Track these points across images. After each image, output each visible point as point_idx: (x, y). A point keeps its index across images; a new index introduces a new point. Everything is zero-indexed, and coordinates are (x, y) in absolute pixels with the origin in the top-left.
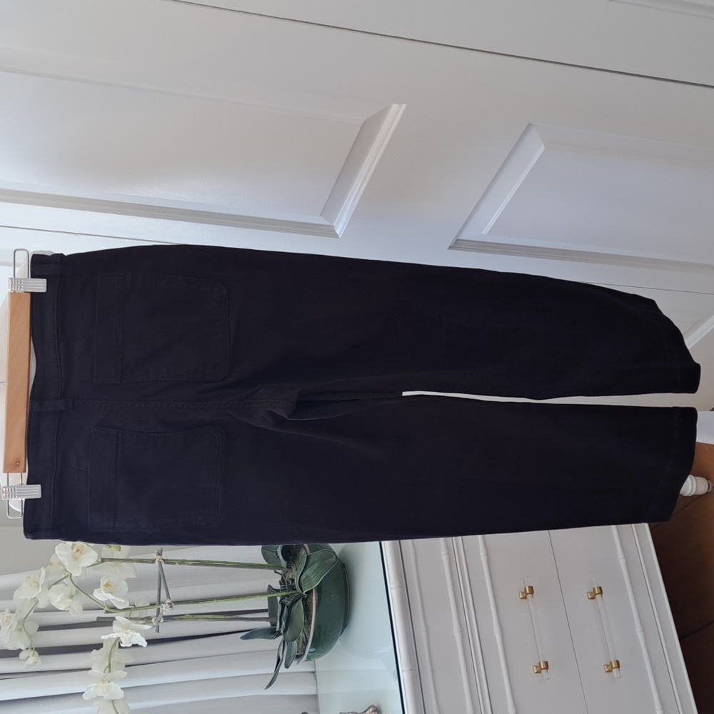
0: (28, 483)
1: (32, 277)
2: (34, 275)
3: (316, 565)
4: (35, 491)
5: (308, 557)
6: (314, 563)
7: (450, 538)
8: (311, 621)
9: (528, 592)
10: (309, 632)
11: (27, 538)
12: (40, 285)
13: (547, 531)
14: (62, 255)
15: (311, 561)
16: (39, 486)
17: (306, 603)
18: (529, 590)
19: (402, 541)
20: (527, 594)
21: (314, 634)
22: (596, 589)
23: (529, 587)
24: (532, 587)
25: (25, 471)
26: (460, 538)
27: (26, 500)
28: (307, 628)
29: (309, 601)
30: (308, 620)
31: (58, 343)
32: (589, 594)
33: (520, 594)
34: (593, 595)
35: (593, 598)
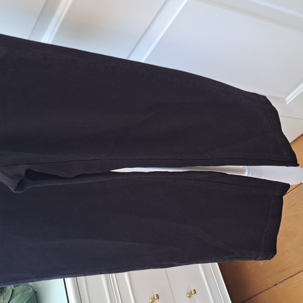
3: (19, 296)
5: (13, 291)
6: (17, 294)
7: (108, 275)
9: (156, 298)
13: (164, 269)
15: (15, 293)
19: (78, 278)
20: (156, 299)
24: (158, 295)
26: (114, 274)
32: (188, 294)
33: (150, 299)
34: (190, 295)
35: (191, 297)
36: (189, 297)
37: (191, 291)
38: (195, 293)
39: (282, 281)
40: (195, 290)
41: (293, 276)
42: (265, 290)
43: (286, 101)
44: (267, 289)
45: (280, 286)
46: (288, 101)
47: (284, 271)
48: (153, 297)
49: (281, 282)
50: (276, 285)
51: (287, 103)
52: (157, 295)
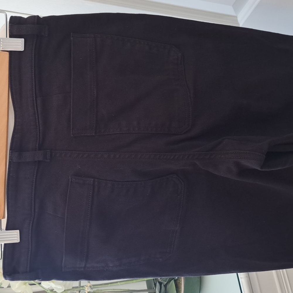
0: (7, 229)
1: (10, 37)
2: (12, 35)
4: (14, 237)
11: (6, 279)
12: (18, 45)
14: (38, 16)
16: (18, 231)
25: (4, 217)
27: (5, 244)
31: (36, 98)
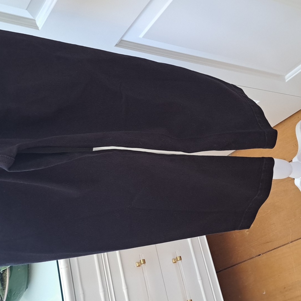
8: (5, 288)
9: (142, 263)
10: (3, 295)
17: (2, 276)
18: (143, 261)
21: (7, 296)
22: (178, 257)
23: (143, 260)
28: (2, 292)
29: (4, 275)
30: (3, 287)
32: (173, 260)
33: (137, 263)
34: (176, 261)
35: (176, 262)
36: (174, 263)
37: (177, 257)
38: (181, 259)
39: (266, 253)
40: (180, 257)
41: (277, 248)
42: (249, 259)
43: (286, 79)
44: (250, 259)
45: (264, 257)
46: (287, 79)
47: (268, 242)
48: (139, 261)
49: (264, 253)
50: (260, 255)
51: (287, 81)
52: (144, 260)
